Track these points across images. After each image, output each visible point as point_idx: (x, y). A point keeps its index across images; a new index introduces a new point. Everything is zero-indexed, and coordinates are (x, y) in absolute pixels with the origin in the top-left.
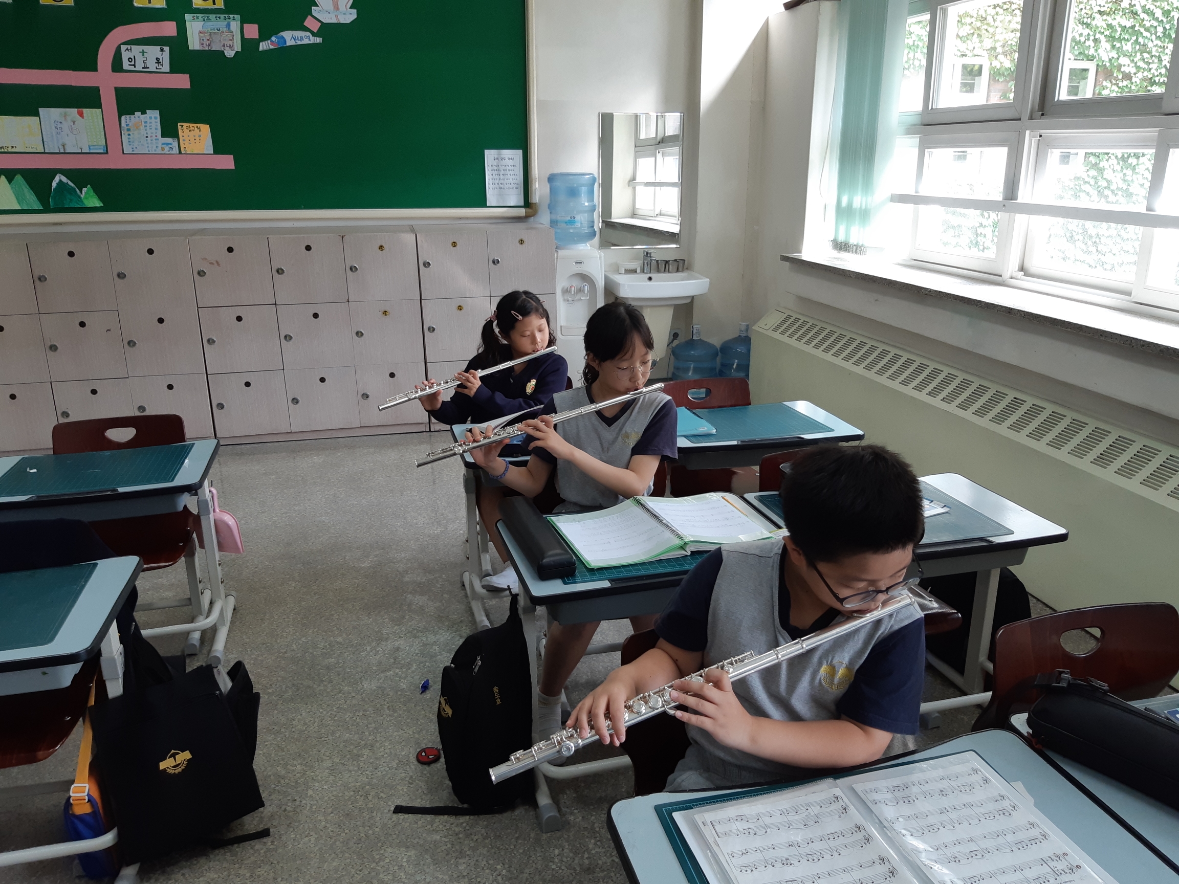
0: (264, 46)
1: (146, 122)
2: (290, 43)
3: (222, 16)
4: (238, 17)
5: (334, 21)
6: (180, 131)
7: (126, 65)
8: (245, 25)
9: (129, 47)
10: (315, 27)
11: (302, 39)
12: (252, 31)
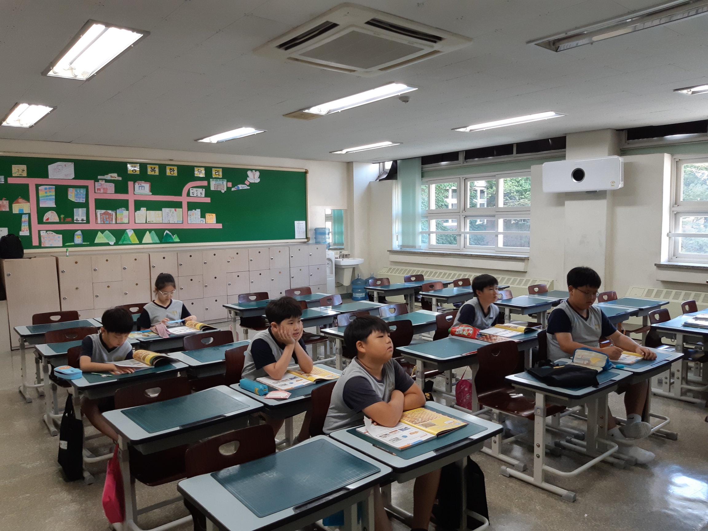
0: (233, 189)
1: (196, 213)
2: (241, 188)
3: (221, 180)
4: (226, 180)
5: (253, 182)
6: (206, 216)
7: (191, 195)
8: (228, 183)
9: (192, 189)
10: (248, 184)
11: (244, 187)
12: (230, 185)
